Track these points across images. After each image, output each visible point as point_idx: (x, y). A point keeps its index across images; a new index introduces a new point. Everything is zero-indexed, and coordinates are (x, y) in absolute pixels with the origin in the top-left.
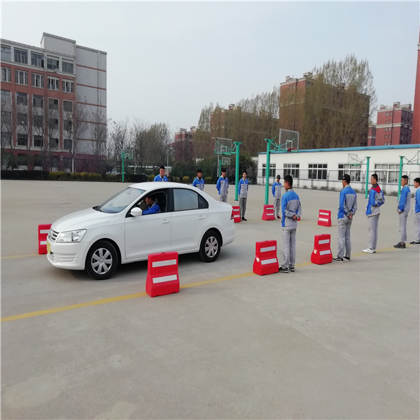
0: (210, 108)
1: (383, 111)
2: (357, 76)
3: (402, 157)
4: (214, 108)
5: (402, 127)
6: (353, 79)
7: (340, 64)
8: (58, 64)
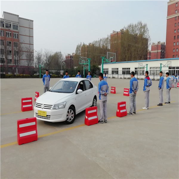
0: (80, 45)
1: (153, 45)
2: (143, 30)
3: (161, 64)
4: (82, 45)
5: (161, 52)
6: (141, 32)
7: (135, 25)
8: (11, 26)
